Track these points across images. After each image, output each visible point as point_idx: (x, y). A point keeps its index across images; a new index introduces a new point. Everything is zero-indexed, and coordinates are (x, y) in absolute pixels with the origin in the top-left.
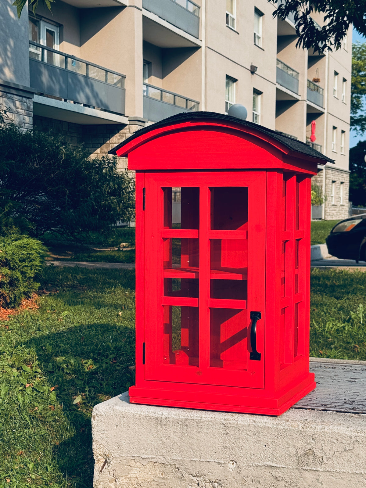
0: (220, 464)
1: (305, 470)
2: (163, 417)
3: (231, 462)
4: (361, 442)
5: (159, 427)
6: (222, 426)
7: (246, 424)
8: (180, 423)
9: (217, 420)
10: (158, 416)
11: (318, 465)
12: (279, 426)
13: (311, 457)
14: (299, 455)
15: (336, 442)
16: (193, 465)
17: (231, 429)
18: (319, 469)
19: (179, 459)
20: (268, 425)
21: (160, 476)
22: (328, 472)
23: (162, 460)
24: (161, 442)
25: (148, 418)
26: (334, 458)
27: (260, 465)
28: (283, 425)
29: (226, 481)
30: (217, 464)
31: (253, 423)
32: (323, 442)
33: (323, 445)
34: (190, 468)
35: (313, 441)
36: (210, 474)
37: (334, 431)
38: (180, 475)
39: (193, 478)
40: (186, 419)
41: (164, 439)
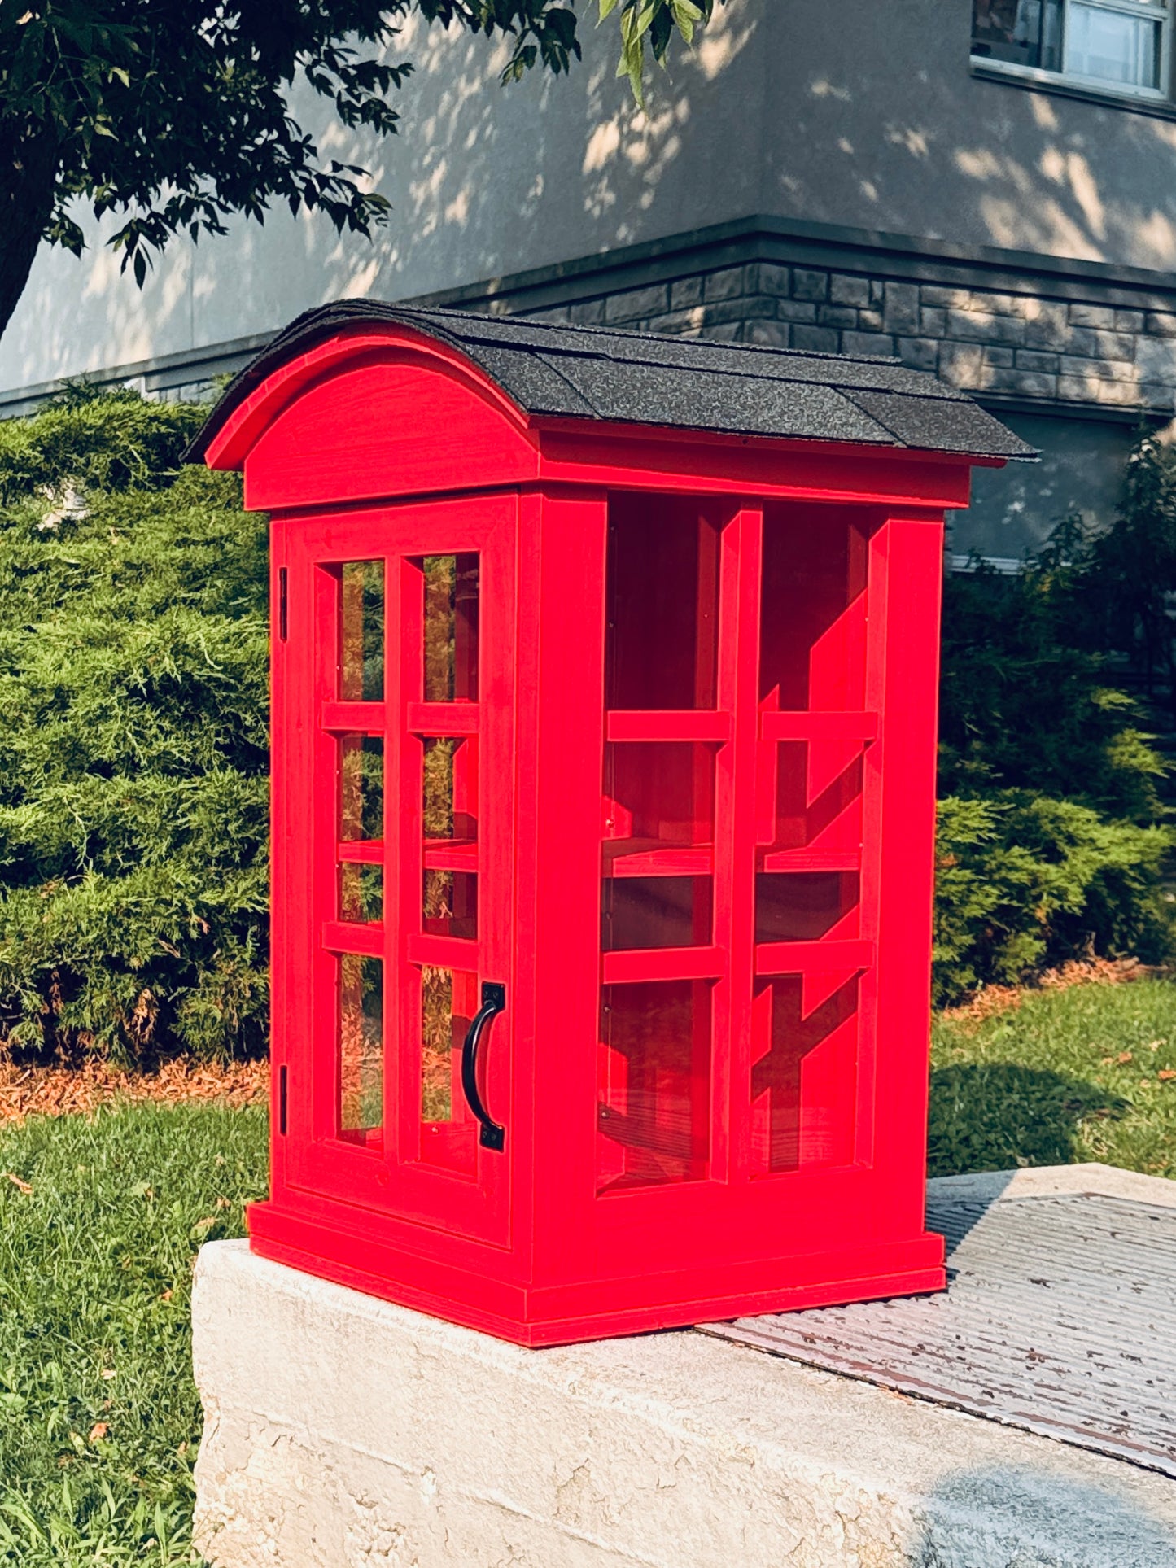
0: (405, 1473)
1: (573, 1537)
2: (308, 1301)
3: (429, 1473)
4: (694, 1465)
5: (301, 1332)
6: (412, 1350)
7: (458, 1351)
8: (336, 1324)
9: (404, 1329)
10: (299, 1294)
11: (600, 1524)
12: (524, 1375)
13: (586, 1494)
14: (560, 1483)
15: (639, 1454)
16: (355, 1466)
17: (428, 1364)
18: (600, 1542)
19: (332, 1438)
20: (501, 1366)
21: (299, 1482)
22: (617, 1557)
23: (302, 1438)
24: (301, 1378)
25: (281, 1298)
26: (634, 1510)
27: (480, 1496)
28: (532, 1370)
29: (414, 1533)
30: (399, 1472)
31: (473, 1354)
32: (613, 1447)
33: (612, 1457)
34: (352, 1476)
35: (590, 1440)
36: (385, 1501)
37: (637, 1412)
38: (332, 1490)
39: (358, 1508)
40: (348, 1315)
41: (306, 1368)
